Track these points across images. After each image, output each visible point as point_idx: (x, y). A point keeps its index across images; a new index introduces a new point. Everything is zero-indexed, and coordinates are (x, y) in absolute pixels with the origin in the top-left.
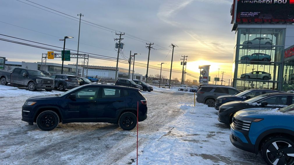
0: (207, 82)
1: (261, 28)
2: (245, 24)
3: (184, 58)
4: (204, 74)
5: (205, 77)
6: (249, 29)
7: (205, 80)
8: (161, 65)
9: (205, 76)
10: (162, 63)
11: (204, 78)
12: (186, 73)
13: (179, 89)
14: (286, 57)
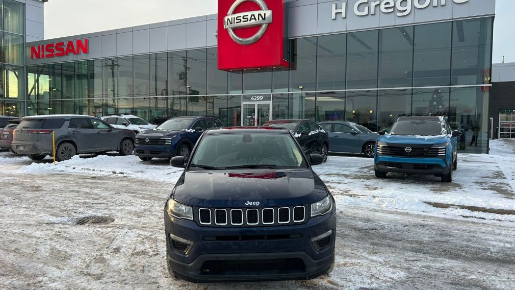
14: (34, 57)
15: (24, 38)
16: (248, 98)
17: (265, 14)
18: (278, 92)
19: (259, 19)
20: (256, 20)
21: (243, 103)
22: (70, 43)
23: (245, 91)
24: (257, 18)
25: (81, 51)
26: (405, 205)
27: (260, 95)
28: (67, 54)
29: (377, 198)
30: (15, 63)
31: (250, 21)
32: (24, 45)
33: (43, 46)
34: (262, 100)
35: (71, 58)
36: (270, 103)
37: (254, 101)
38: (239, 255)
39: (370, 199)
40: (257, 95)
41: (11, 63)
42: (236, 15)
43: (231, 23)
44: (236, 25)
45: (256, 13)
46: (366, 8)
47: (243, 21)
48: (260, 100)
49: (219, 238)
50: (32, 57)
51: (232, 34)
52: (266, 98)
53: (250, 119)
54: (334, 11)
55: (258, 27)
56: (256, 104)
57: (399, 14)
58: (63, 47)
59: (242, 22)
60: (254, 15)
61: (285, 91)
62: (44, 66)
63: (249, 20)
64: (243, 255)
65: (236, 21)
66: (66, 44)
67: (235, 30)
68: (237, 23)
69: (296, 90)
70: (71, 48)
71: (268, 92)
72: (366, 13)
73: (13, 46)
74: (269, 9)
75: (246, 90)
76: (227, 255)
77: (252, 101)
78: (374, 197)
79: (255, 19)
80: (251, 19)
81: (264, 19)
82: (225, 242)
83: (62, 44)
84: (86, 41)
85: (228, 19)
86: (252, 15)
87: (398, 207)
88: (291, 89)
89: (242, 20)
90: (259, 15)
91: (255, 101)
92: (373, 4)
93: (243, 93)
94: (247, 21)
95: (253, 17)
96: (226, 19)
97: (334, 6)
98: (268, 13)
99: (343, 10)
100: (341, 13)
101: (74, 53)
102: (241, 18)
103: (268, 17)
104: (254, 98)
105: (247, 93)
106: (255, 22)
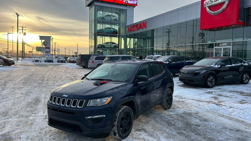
0: (49, 52)
1: (111, 8)
2: (100, 2)
3: (23, 28)
4: (46, 45)
5: (48, 48)
6: (103, 6)
7: (48, 50)
8: (8, 35)
9: (47, 46)
10: (8, 33)
11: (46, 48)
12: (26, 44)
13: (34, 60)
14: (129, 32)
15: (126, 24)
18: (236, 40)
21: (215, 48)
22: (141, 24)
25: (144, 27)
26: (248, 116)
27: (224, 43)
28: (139, 29)
29: (232, 109)
30: (123, 35)
32: (126, 27)
33: (132, 26)
34: (226, 46)
35: (141, 31)
36: (231, 47)
37: (221, 46)
38: (57, 118)
39: (227, 108)
41: (122, 35)
43: (207, 4)
44: (210, 5)
47: (214, 2)
50: (128, 32)
51: (208, 10)
52: (229, 44)
56: (222, 48)
58: (138, 26)
62: (132, 35)
66: (139, 25)
67: (210, 8)
68: (210, 3)
69: (249, 38)
70: (140, 26)
71: (230, 41)
73: (122, 27)
75: (217, 40)
77: (220, 46)
78: (231, 107)
83: (138, 25)
84: (146, 22)
85: (206, 2)
87: (242, 116)
91: (222, 46)
93: (215, 42)
96: (205, 2)
101: (142, 28)
104: (222, 44)
105: (218, 42)
106: (221, 1)
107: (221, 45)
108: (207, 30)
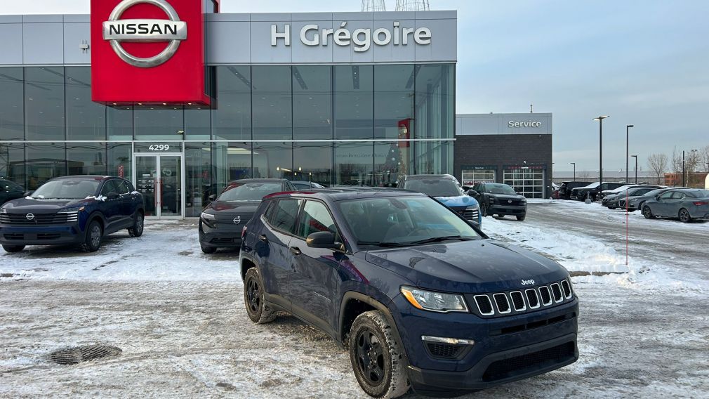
16: (144, 147)
17: (175, 26)
18: (193, 139)
19: (166, 32)
20: (161, 33)
21: (135, 155)
23: (137, 137)
24: (163, 31)
27: (164, 143)
31: (151, 33)
34: (168, 151)
36: (182, 155)
37: (154, 151)
40: (159, 143)
42: (126, 22)
43: (117, 33)
44: (126, 36)
45: (162, 23)
46: (316, 37)
47: (139, 33)
48: (164, 151)
49: (505, 331)
51: (118, 49)
53: (147, 179)
54: (274, 35)
55: (165, 43)
56: (158, 156)
57: (357, 49)
59: (137, 33)
60: (157, 25)
61: (205, 139)
63: (150, 31)
64: (530, 347)
65: (126, 30)
67: (125, 44)
69: (222, 137)
71: (177, 139)
72: (316, 42)
74: (182, 19)
75: (139, 134)
76: (515, 350)
77: (151, 151)
79: (159, 31)
80: (153, 31)
81: (174, 33)
82: (513, 335)
85: (112, 26)
86: (154, 25)
88: (214, 136)
89: (138, 30)
90: (166, 26)
91: (156, 151)
92: (325, 33)
93: (133, 139)
94: (147, 32)
95: (156, 28)
96: (107, 25)
97: (274, 28)
98: (181, 26)
99: (287, 35)
100: (284, 38)
102: (136, 27)
103: (181, 31)
104: (155, 147)
105: (142, 139)
106: (159, 36)
107: (152, 149)
108: (112, 106)
